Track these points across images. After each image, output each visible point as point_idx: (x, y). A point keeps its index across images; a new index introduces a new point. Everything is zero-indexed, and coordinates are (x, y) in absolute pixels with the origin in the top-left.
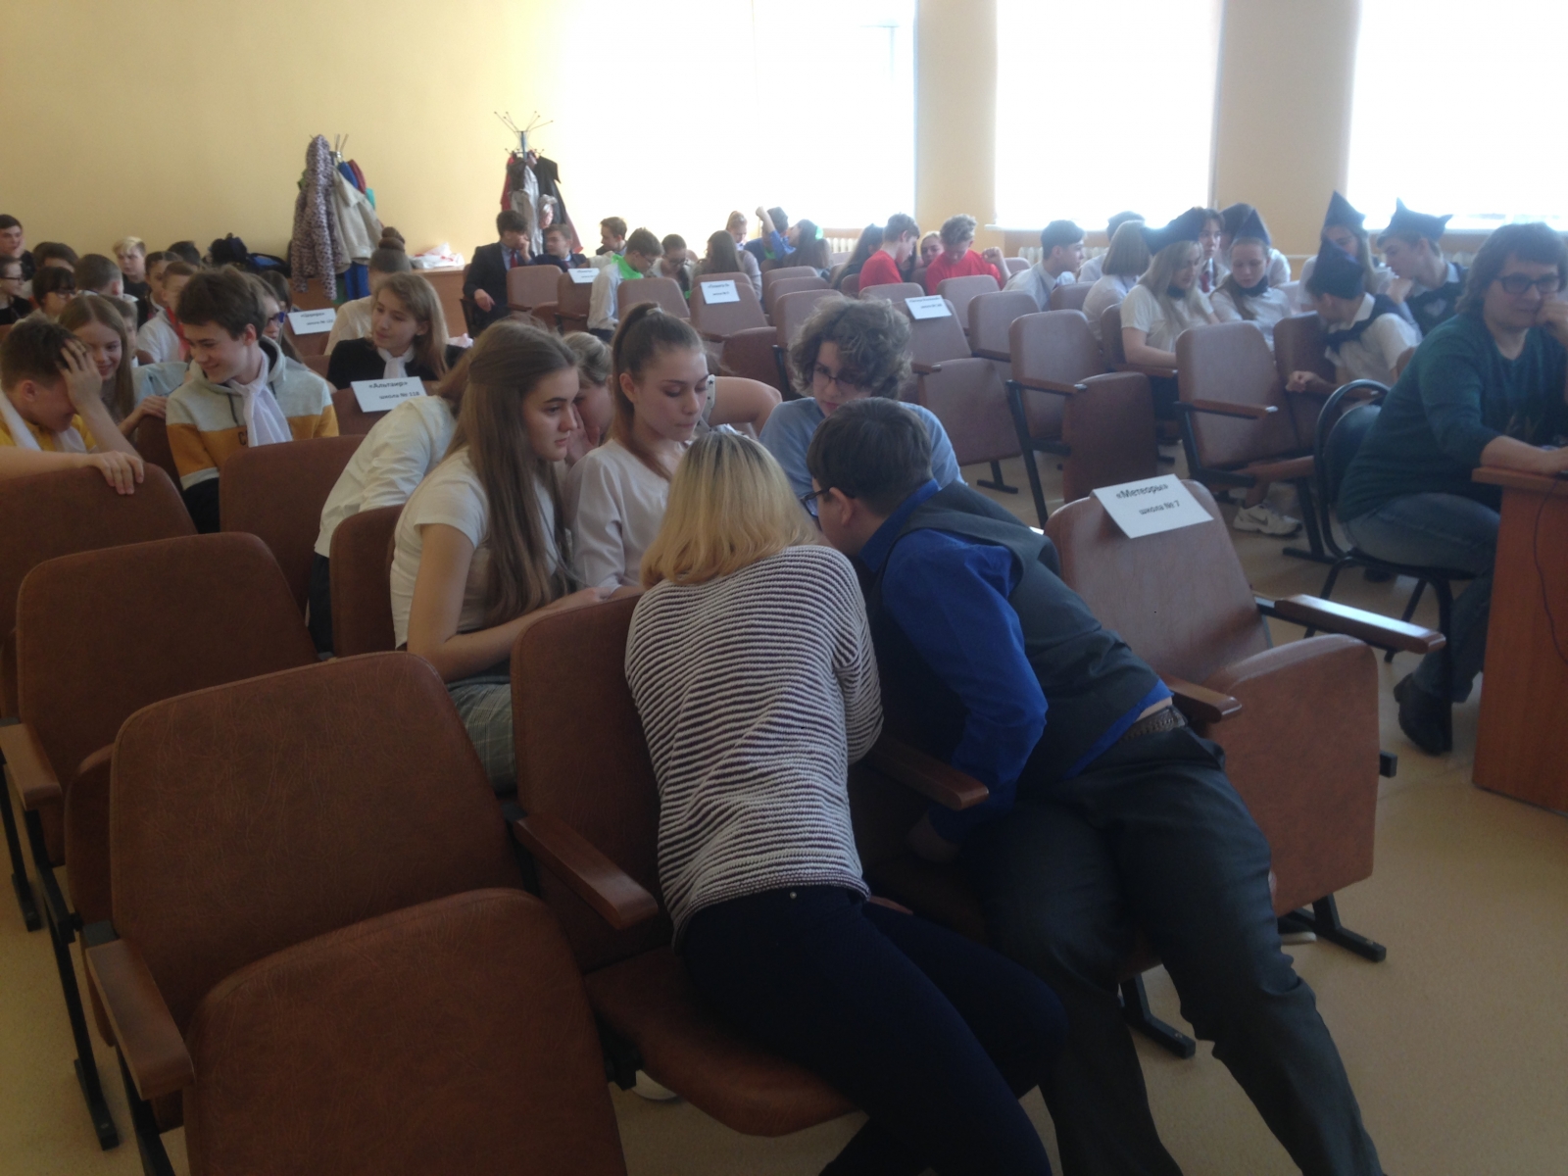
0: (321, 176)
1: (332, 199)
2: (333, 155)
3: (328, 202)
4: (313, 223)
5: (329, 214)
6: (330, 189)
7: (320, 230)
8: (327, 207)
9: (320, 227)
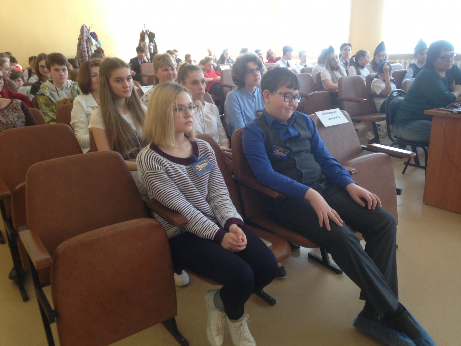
0: (85, 36)
2: (88, 30)
3: (87, 44)
4: (83, 50)
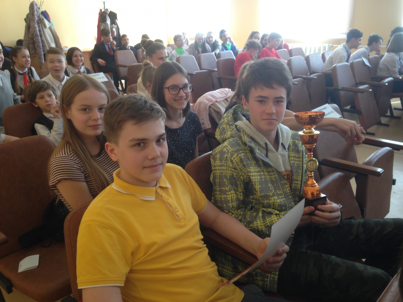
0: (36, 16)
1: (40, 25)
2: (39, 8)
3: (39, 27)
4: (34, 35)
5: (40, 31)
6: (39, 22)
7: (38, 37)
8: (39, 29)
9: (37, 36)
